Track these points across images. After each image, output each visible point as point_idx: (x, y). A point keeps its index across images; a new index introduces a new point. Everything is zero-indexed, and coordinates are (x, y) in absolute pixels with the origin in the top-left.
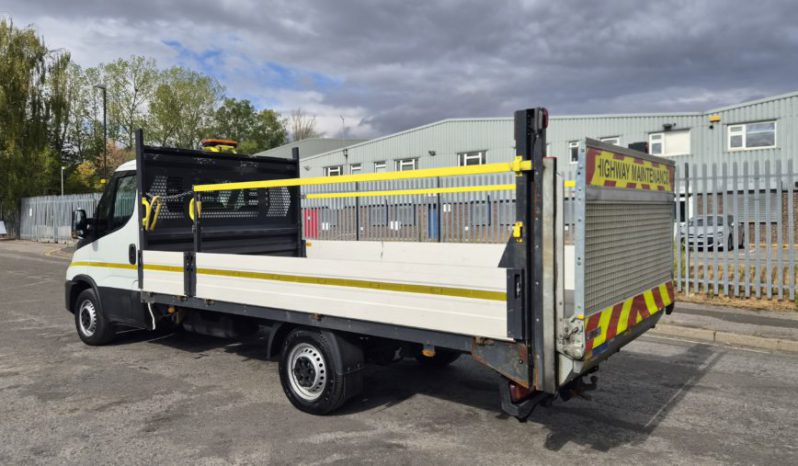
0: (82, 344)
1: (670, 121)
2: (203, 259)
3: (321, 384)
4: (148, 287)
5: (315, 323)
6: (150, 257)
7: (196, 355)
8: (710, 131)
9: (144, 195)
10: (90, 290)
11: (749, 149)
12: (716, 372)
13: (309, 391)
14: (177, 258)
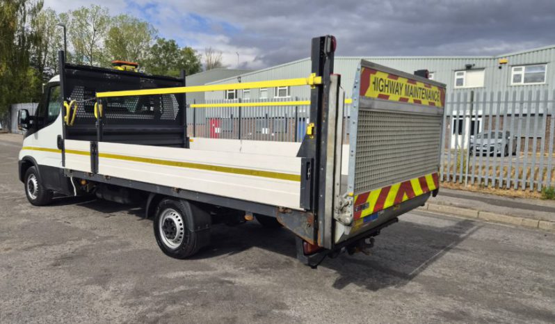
0: (30, 204)
1: (471, 63)
2: (103, 147)
3: (180, 237)
4: (69, 166)
5: (175, 195)
6: (69, 144)
7: (107, 215)
8: (499, 70)
9: (65, 100)
10: (33, 167)
11: (526, 84)
12: (472, 239)
13: (173, 242)
14: (85, 145)
